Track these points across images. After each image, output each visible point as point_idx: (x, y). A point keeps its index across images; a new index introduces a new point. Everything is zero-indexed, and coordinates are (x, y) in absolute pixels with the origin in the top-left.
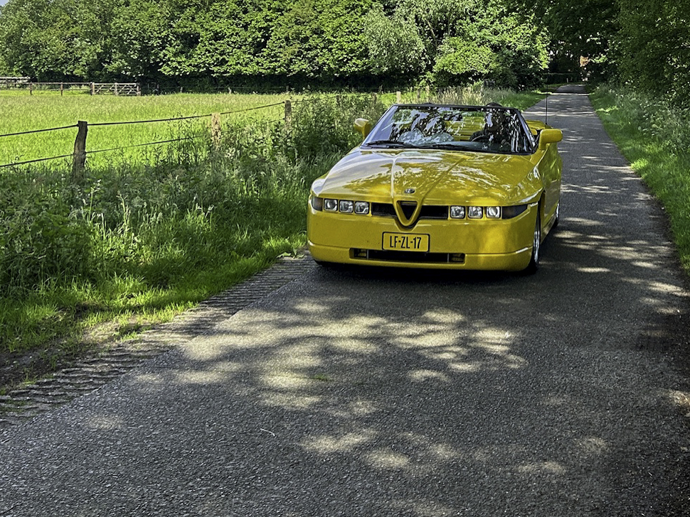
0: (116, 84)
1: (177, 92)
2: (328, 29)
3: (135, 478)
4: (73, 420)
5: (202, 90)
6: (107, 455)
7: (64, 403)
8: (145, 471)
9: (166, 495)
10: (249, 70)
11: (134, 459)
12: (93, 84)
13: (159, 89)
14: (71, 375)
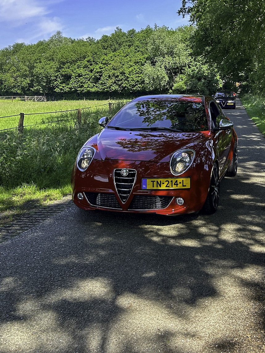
0: (36, 96)
1: (62, 100)
2: (127, 72)
3: (48, 267)
4: (20, 243)
5: (73, 99)
6: (35, 258)
7: (16, 235)
8: (52, 265)
9: (61, 275)
10: (93, 90)
11: (47, 259)
12: (26, 96)
13: (54, 99)
14: (19, 223)
